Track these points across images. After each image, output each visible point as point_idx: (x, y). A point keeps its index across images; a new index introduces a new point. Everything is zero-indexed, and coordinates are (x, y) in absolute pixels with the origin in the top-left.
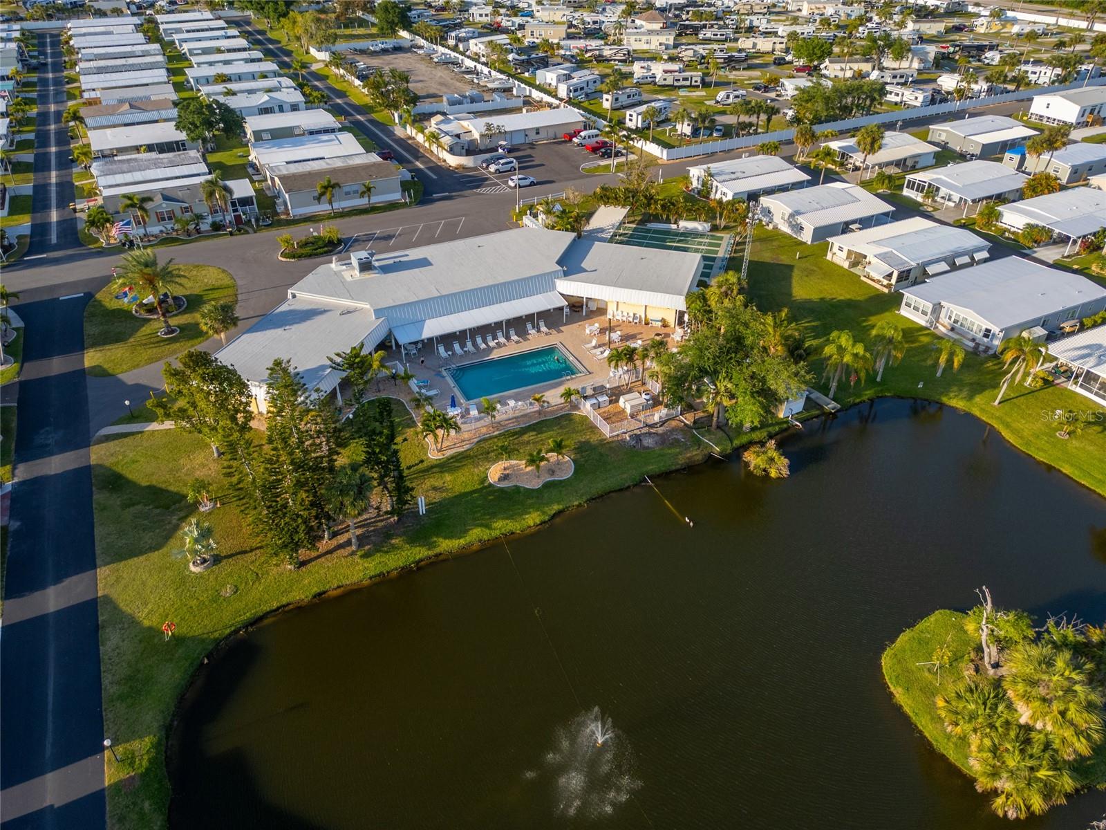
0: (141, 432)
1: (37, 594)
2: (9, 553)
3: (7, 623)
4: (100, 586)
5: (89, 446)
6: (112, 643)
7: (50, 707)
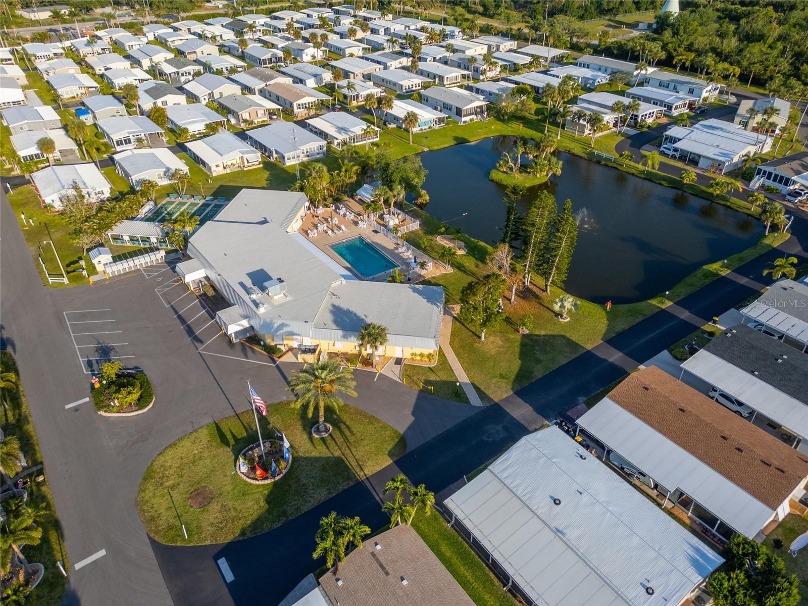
0: (473, 384)
1: (617, 363)
2: (601, 389)
3: (638, 364)
4: (599, 343)
5: (496, 404)
6: (622, 325)
7: (661, 330)
